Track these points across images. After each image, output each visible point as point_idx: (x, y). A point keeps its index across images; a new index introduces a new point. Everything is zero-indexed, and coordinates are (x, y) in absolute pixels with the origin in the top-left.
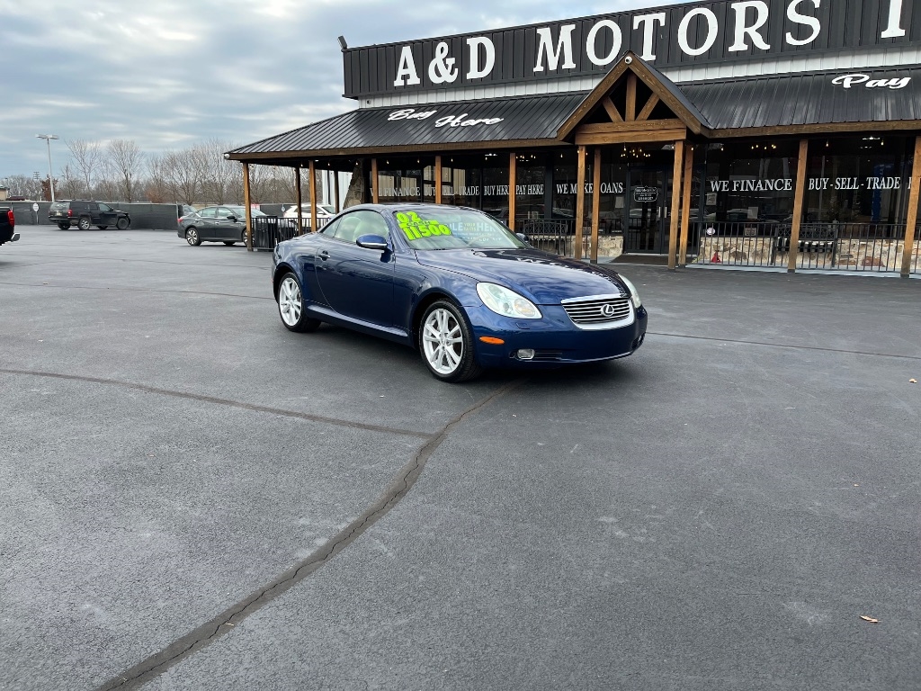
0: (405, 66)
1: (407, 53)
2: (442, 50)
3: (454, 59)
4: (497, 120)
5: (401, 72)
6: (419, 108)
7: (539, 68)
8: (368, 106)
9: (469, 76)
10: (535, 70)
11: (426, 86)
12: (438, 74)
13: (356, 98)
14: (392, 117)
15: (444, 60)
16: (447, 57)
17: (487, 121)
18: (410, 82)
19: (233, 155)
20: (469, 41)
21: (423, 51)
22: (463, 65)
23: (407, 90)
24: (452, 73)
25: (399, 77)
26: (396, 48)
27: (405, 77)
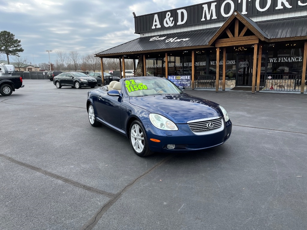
0: (156, 22)
1: (156, 17)
2: (168, 15)
3: (172, 18)
4: (188, 39)
5: (154, 23)
6: (161, 36)
7: (203, 19)
8: (143, 36)
9: (178, 24)
10: (202, 20)
11: (163, 28)
12: (167, 24)
13: (139, 34)
14: (151, 40)
15: (169, 18)
16: (170, 17)
17: (184, 40)
18: (157, 27)
19: (97, 56)
20: (178, 11)
21: (162, 15)
22: (176, 20)
23: (157, 30)
24: (172, 23)
25: (154, 25)
26: (152, 15)
27: (156, 25)
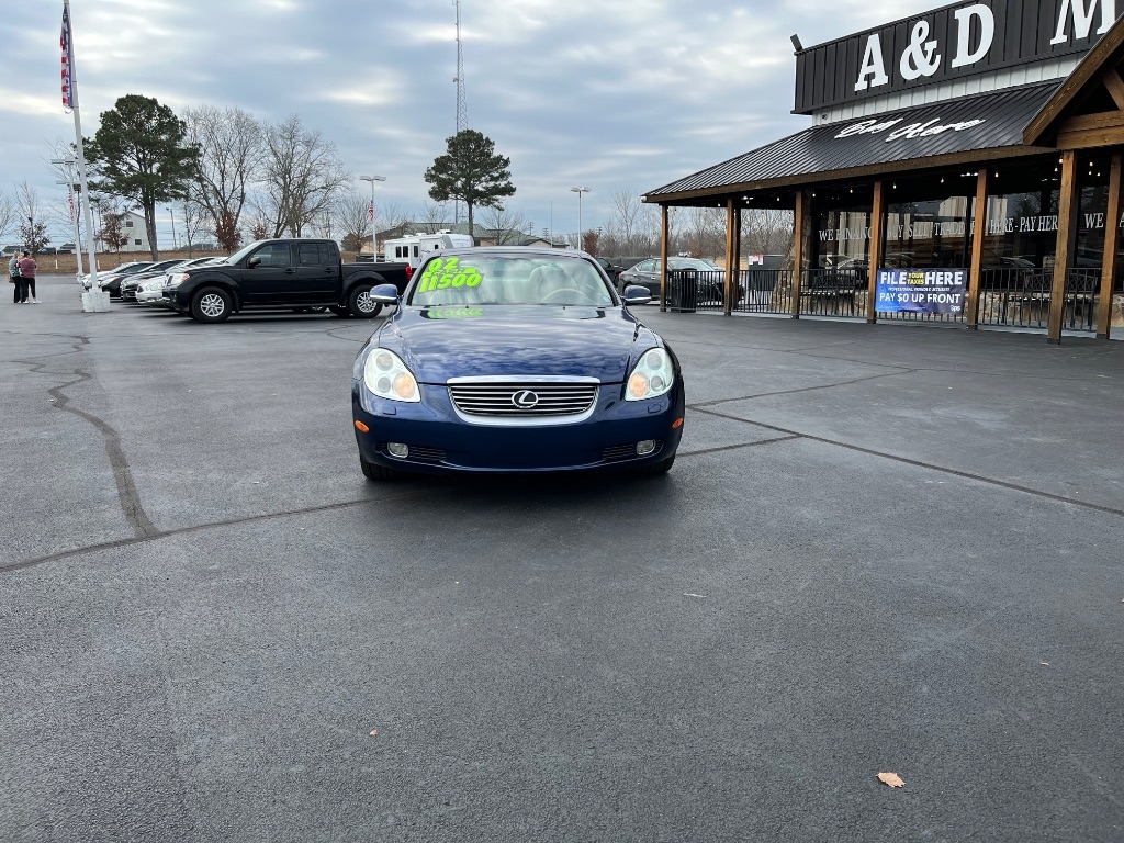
0: (871, 62)
1: (874, 43)
2: (921, 31)
3: (936, 42)
4: (977, 122)
5: (865, 70)
6: (881, 118)
7: (1060, 38)
8: (826, 122)
9: (955, 63)
10: (1053, 42)
11: (897, 86)
12: (913, 66)
13: (809, 113)
15: (923, 45)
16: (928, 40)
18: (874, 83)
19: (651, 198)
20: (958, 14)
21: (895, 36)
22: (947, 49)
23: (873, 95)
24: (932, 62)
25: (862, 76)
26: (860, 39)
27: (869, 77)
